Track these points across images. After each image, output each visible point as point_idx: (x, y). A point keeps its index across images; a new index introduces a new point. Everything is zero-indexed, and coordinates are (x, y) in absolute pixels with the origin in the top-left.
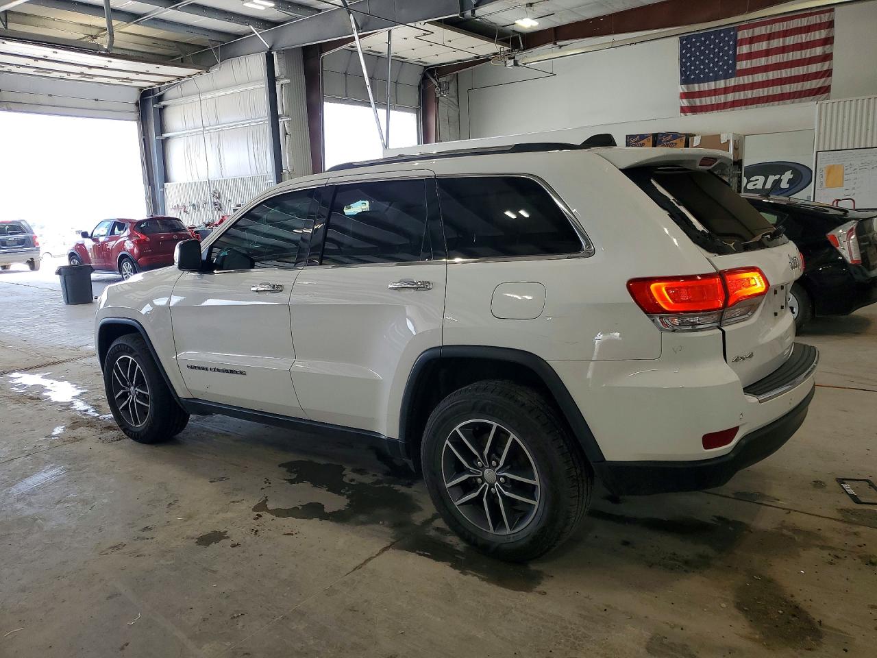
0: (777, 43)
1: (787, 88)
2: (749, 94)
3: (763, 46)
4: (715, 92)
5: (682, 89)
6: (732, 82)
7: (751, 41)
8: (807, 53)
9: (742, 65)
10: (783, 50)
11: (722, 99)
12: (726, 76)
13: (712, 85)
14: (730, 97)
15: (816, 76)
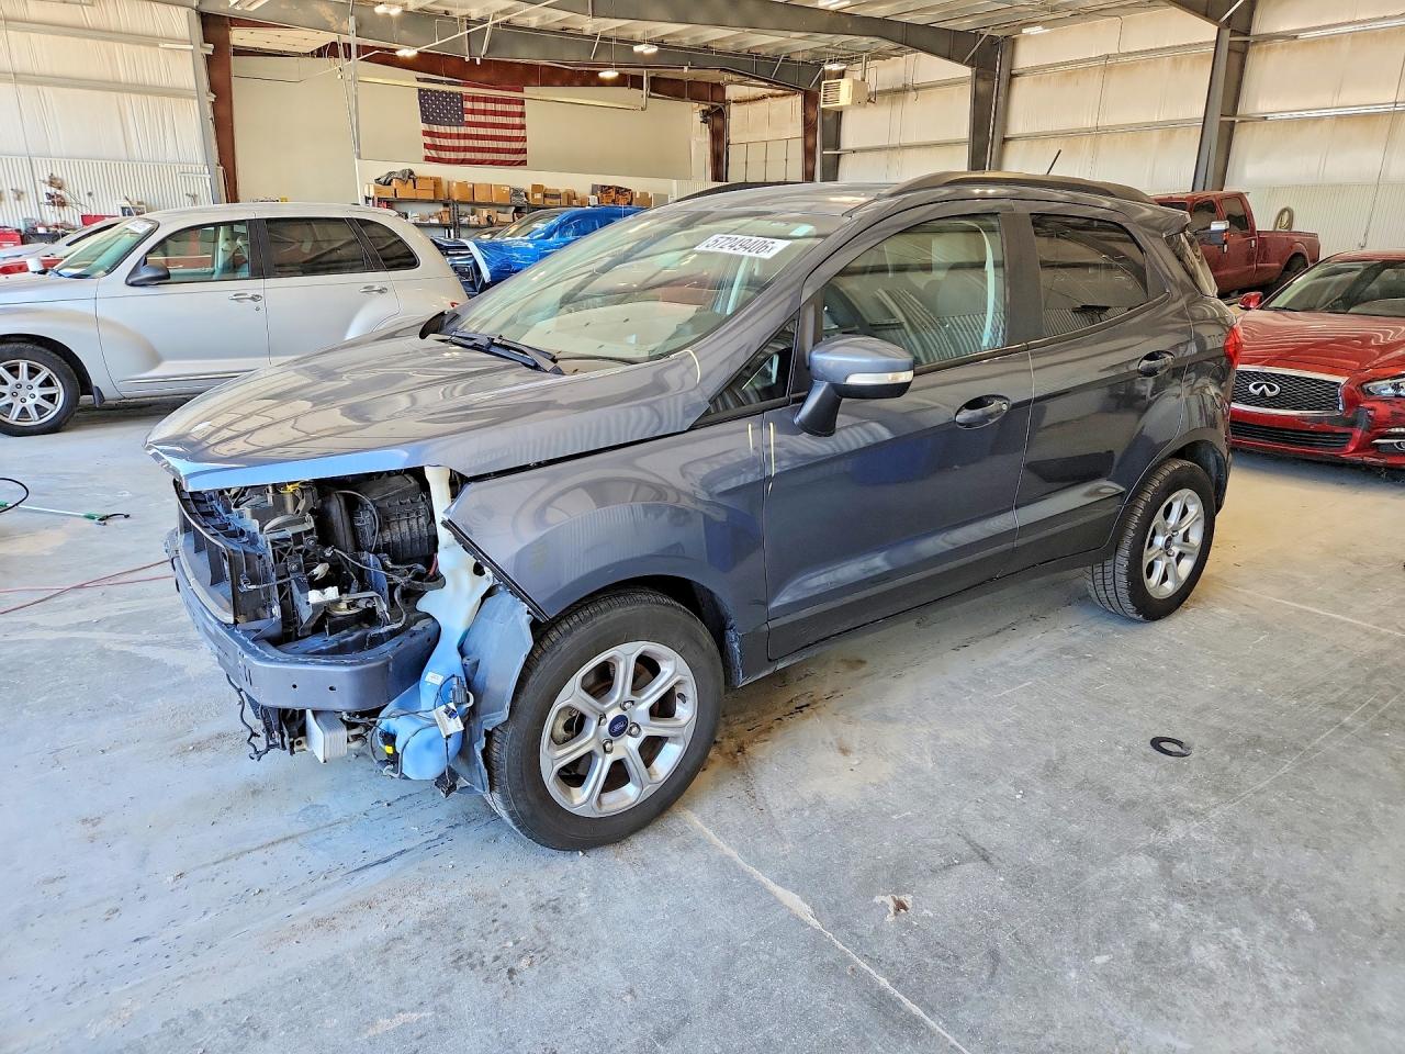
0: (491, 107)
1: (502, 145)
2: (476, 143)
3: (481, 106)
4: (450, 136)
5: (425, 127)
6: (463, 130)
7: (474, 99)
8: (509, 120)
9: (468, 117)
10: (495, 113)
11: (456, 143)
12: (458, 125)
13: (448, 130)
14: (463, 143)
15: (517, 139)
